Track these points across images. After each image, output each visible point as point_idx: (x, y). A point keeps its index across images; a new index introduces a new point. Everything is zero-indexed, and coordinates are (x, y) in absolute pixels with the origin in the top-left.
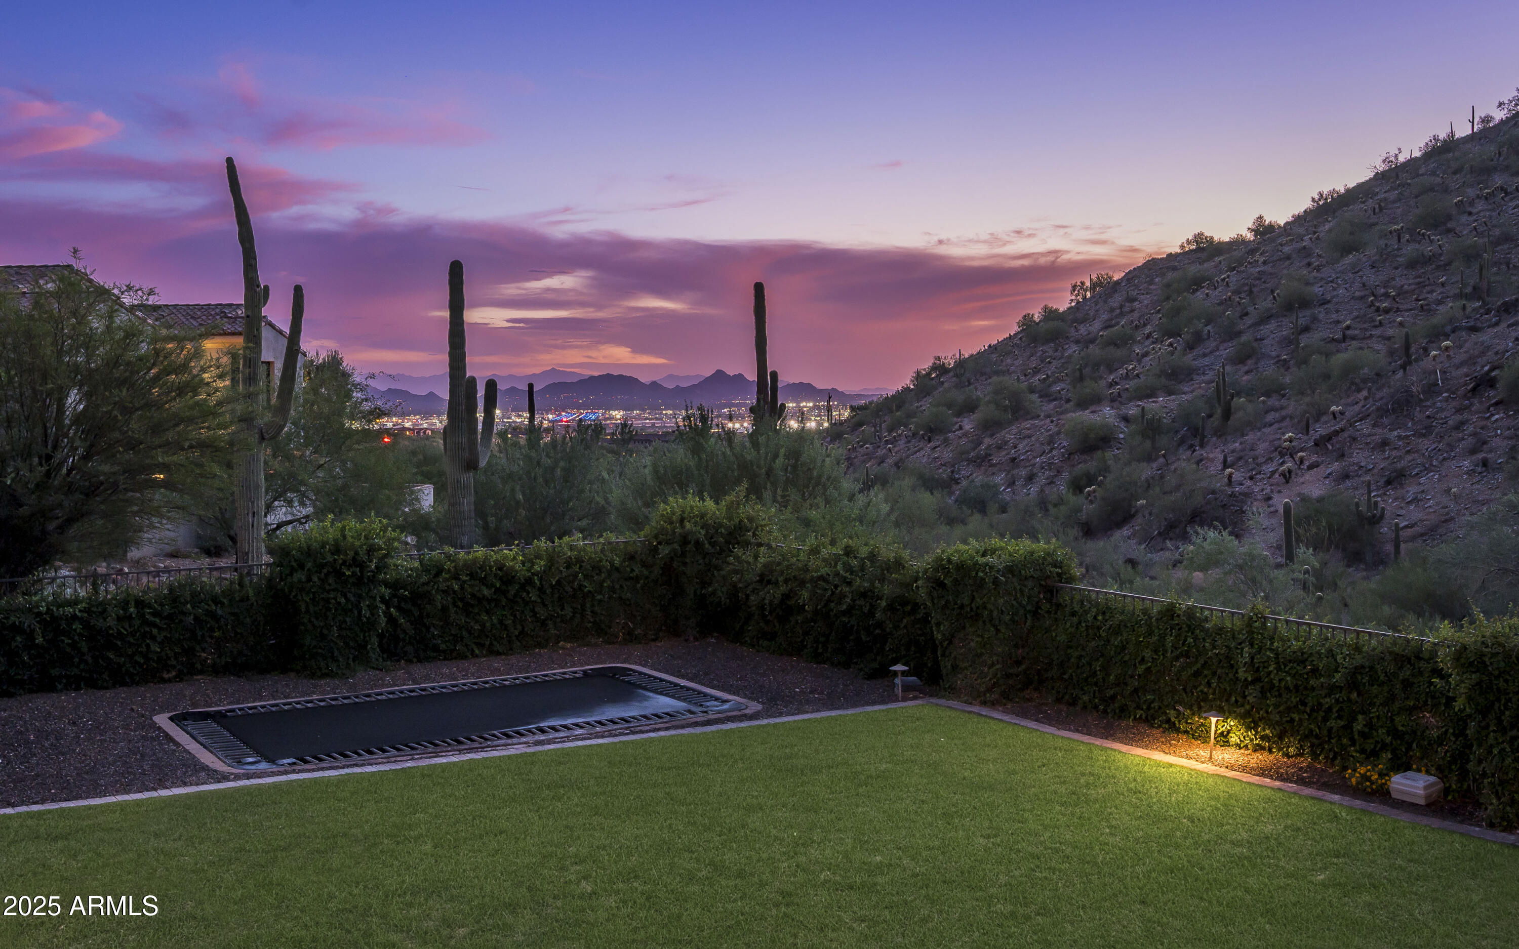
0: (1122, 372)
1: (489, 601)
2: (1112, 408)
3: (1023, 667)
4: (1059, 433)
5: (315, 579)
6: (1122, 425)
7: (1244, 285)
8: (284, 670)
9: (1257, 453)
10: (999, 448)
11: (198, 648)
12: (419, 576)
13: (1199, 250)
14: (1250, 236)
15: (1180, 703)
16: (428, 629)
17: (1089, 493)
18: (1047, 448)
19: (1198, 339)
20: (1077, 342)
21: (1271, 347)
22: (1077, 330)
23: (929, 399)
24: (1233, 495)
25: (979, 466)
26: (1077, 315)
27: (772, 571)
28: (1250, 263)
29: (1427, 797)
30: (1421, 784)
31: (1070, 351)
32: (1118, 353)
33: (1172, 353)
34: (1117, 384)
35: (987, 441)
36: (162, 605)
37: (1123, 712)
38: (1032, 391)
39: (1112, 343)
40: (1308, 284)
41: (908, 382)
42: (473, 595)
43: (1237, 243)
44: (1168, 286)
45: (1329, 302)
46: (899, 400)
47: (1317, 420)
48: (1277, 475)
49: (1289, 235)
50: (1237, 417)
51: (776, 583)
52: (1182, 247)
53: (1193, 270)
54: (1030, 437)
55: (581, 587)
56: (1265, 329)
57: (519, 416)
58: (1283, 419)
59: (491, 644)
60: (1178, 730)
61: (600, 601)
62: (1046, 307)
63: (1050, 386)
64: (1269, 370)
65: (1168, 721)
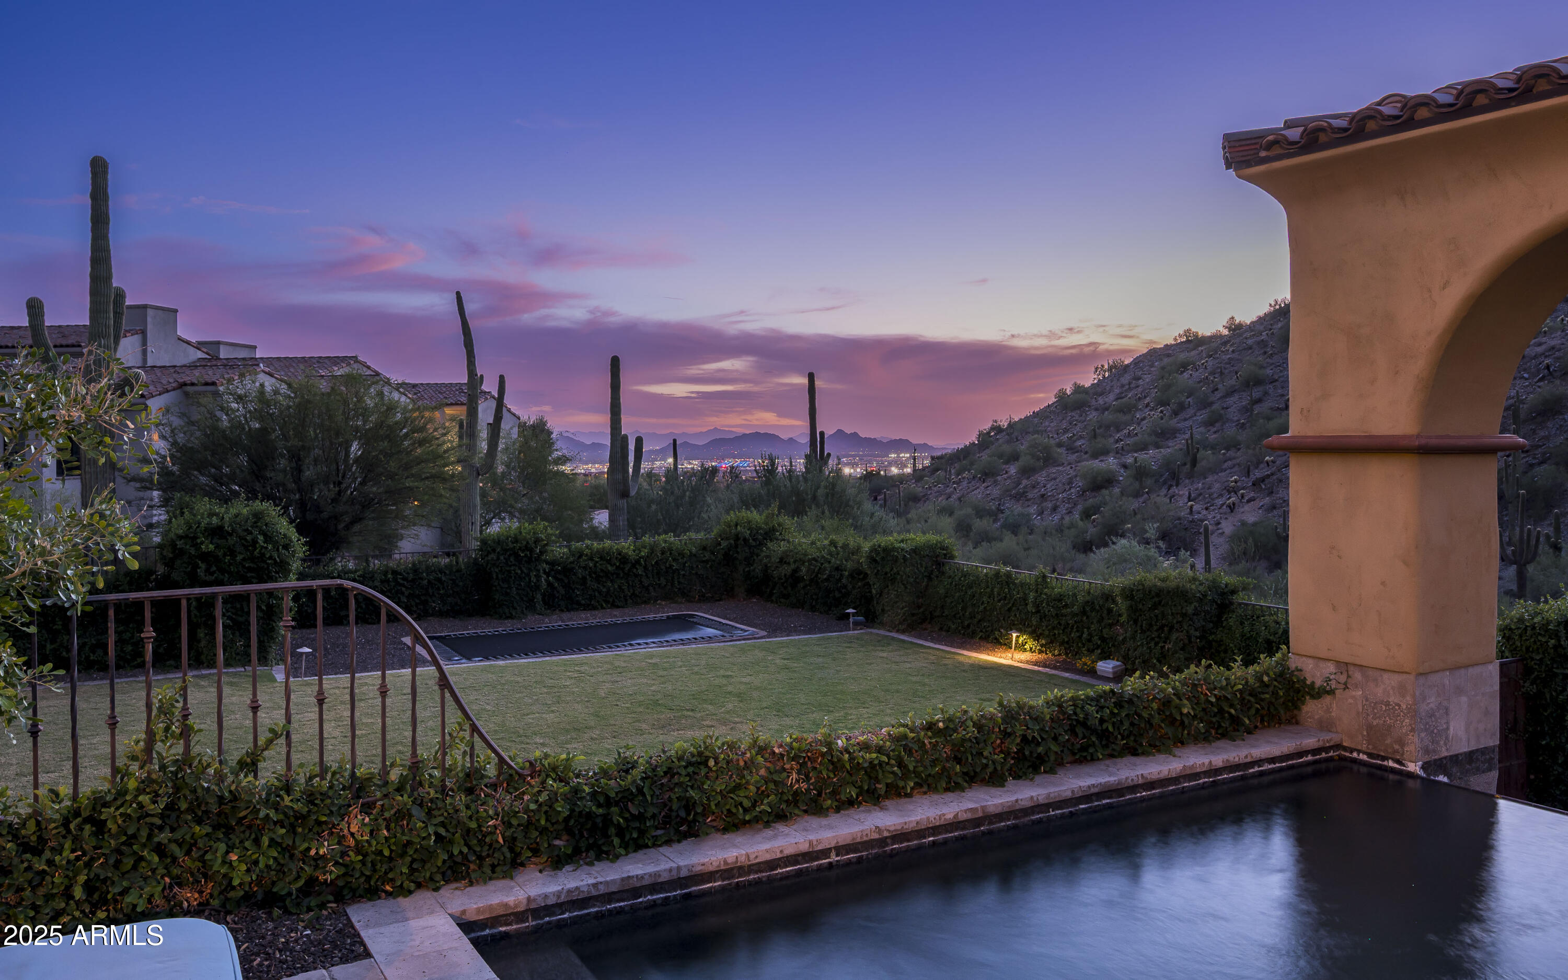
0: (1126, 431)
1: (612, 574)
2: (1115, 458)
3: (922, 610)
4: (1076, 476)
5: (502, 558)
6: (1122, 471)
7: (1218, 368)
8: (483, 615)
9: (1212, 491)
10: (1034, 487)
11: (430, 600)
12: (568, 558)
13: (1188, 341)
14: (1226, 332)
15: (1002, 627)
16: (573, 591)
17: (1094, 520)
18: (1067, 487)
19: (1182, 407)
20: (1096, 409)
21: (1233, 414)
22: (1097, 401)
23: (987, 451)
24: (1193, 521)
25: (1018, 500)
26: (1098, 389)
27: (788, 556)
28: (1223, 352)
29: (1114, 673)
30: (1111, 666)
31: (1091, 416)
32: (1124, 418)
33: (1162, 418)
34: (1122, 440)
35: (1025, 482)
36: (408, 573)
37: (973, 635)
38: (1060, 445)
39: (1120, 410)
40: (1262, 367)
41: (974, 439)
42: (602, 570)
43: (1216, 337)
44: (1163, 368)
45: (1276, 380)
46: (964, 454)
47: (1257, 468)
48: (1224, 507)
49: (1252, 331)
50: (1202, 464)
51: (789, 563)
52: (1175, 339)
53: (1182, 356)
54: (1055, 479)
55: (671, 566)
56: (1231, 400)
57: (690, 463)
58: (1234, 466)
59: (614, 601)
60: (1001, 644)
61: (684, 575)
62: (1075, 384)
63: (1075, 441)
64: (1230, 431)
65: (996, 639)
